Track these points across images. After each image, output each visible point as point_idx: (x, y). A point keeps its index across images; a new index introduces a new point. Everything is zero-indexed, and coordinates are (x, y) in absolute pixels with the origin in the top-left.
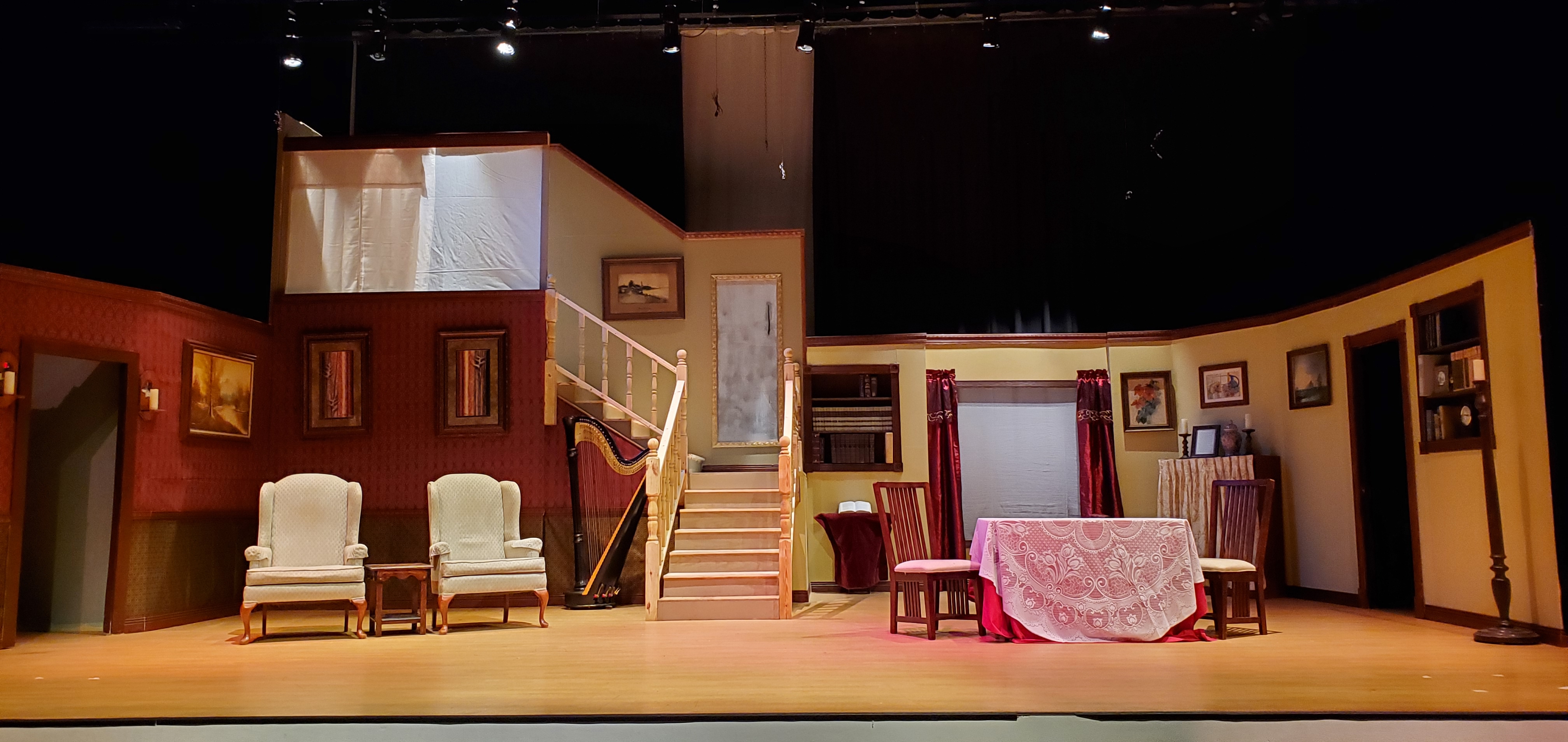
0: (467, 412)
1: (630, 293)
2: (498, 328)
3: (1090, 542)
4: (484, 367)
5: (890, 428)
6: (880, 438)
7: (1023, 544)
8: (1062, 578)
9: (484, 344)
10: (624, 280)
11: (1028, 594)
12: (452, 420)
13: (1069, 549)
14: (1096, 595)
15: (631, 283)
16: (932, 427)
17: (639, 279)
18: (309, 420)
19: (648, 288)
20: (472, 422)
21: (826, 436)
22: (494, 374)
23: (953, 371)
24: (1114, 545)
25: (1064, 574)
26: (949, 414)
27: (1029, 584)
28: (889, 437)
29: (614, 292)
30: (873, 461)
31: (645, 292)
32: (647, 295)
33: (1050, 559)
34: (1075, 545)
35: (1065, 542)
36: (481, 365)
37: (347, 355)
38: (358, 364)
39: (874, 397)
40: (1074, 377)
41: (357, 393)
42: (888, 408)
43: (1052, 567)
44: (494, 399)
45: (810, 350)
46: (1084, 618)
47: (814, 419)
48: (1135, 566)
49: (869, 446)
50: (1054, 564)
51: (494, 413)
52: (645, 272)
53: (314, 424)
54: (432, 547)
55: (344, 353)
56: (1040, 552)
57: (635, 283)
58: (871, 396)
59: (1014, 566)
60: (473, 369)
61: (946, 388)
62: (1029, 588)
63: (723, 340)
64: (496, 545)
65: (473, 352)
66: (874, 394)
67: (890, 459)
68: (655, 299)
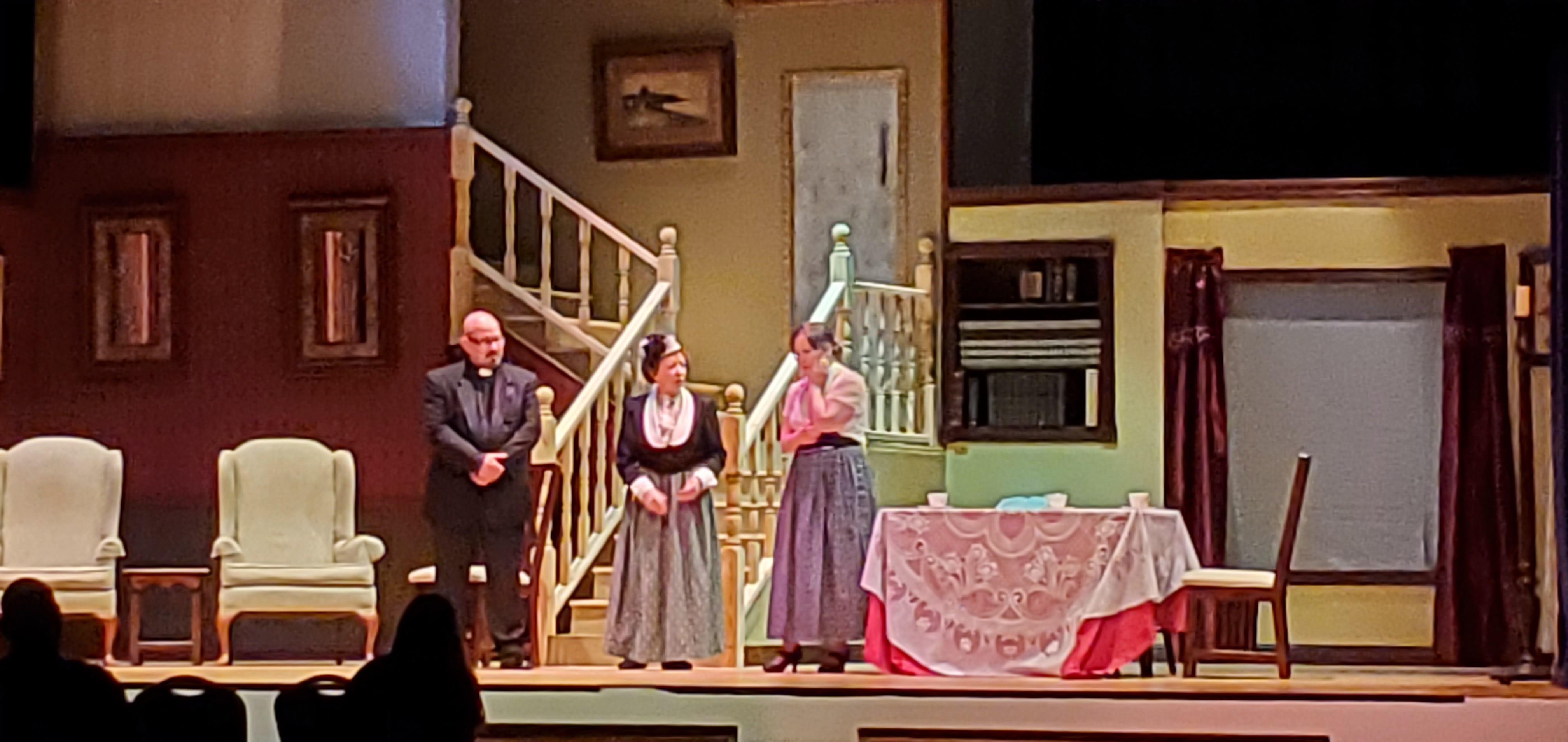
0: (331, 336)
1: (642, 108)
2: (378, 193)
3: (1008, 542)
4: (357, 258)
5: (1094, 361)
6: (1076, 377)
7: (920, 544)
8: (967, 592)
9: (356, 220)
10: (632, 86)
11: (922, 611)
12: (310, 350)
13: (978, 550)
14: (1010, 614)
15: (644, 91)
16: (1170, 357)
17: (657, 84)
18: (92, 347)
19: (673, 99)
20: (339, 352)
21: (981, 375)
22: (372, 274)
23: (1219, 251)
24: (1038, 546)
25: (971, 586)
26: (1202, 334)
27: (922, 598)
28: (1091, 378)
29: (615, 104)
30: (1061, 420)
31: (667, 106)
32: (669, 112)
33: (952, 564)
34: (986, 546)
35: (975, 541)
36: (352, 257)
37: (150, 240)
38: (166, 255)
39: (1072, 302)
40: (1445, 261)
41: (165, 304)
42: (1094, 324)
43: (956, 576)
44: (371, 313)
45: (955, 212)
46: (993, 642)
47: (963, 343)
48: (1063, 576)
49: (1056, 395)
50: (959, 572)
51: (372, 336)
52: (665, 69)
53: (100, 355)
54: (218, 543)
55: (144, 237)
56: (941, 554)
57: (651, 89)
58: (1064, 300)
59: (903, 574)
60: (340, 263)
61: (1201, 284)
62: (924, 604)
63: (803, 195)
64: (321, 546)
65: (339, 235)
66: (1070, 297)
67: (1091, 419)
68: (685, 120)
